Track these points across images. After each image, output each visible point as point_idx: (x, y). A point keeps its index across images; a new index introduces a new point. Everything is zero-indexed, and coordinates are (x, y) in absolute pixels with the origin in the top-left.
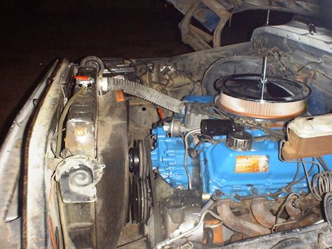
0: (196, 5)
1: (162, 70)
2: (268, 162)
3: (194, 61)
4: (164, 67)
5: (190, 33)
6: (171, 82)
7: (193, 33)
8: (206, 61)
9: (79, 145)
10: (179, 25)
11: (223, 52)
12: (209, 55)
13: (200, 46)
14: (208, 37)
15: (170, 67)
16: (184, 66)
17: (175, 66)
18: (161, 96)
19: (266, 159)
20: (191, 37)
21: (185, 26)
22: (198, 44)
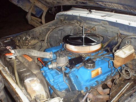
0: (33, 6)
1: (24, 39)
2: (101, 69)
3: (37, 32)
4: (25, 37)
5: (32, 19)
6: (29, 43)
7: (33, 19)
8: (42, 31)
9: (36, 92)
10: (26, 17)
11: (48, 26)
12: (43, 28)
13: (37, 25)
14: (40, 20)
15: (27, 37)
16: (33, 35)
17: (29, 36)
18: (39, 52)
19: (100, 69)
20: (32, 21)
21: (29, 17)
22: (36, 24)
